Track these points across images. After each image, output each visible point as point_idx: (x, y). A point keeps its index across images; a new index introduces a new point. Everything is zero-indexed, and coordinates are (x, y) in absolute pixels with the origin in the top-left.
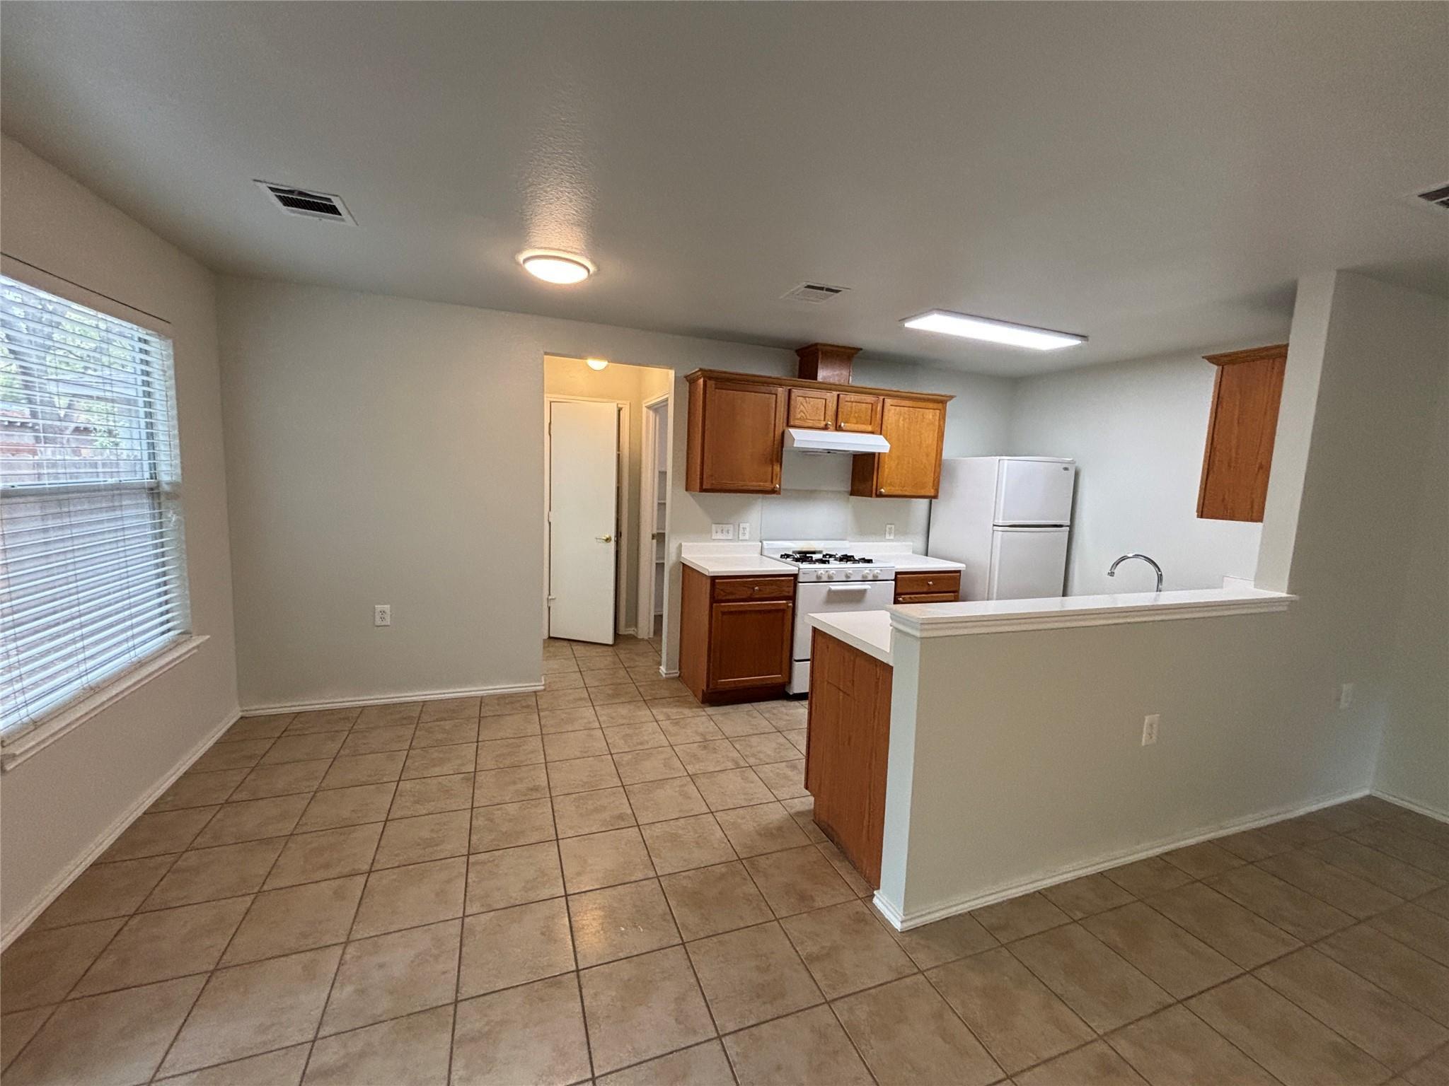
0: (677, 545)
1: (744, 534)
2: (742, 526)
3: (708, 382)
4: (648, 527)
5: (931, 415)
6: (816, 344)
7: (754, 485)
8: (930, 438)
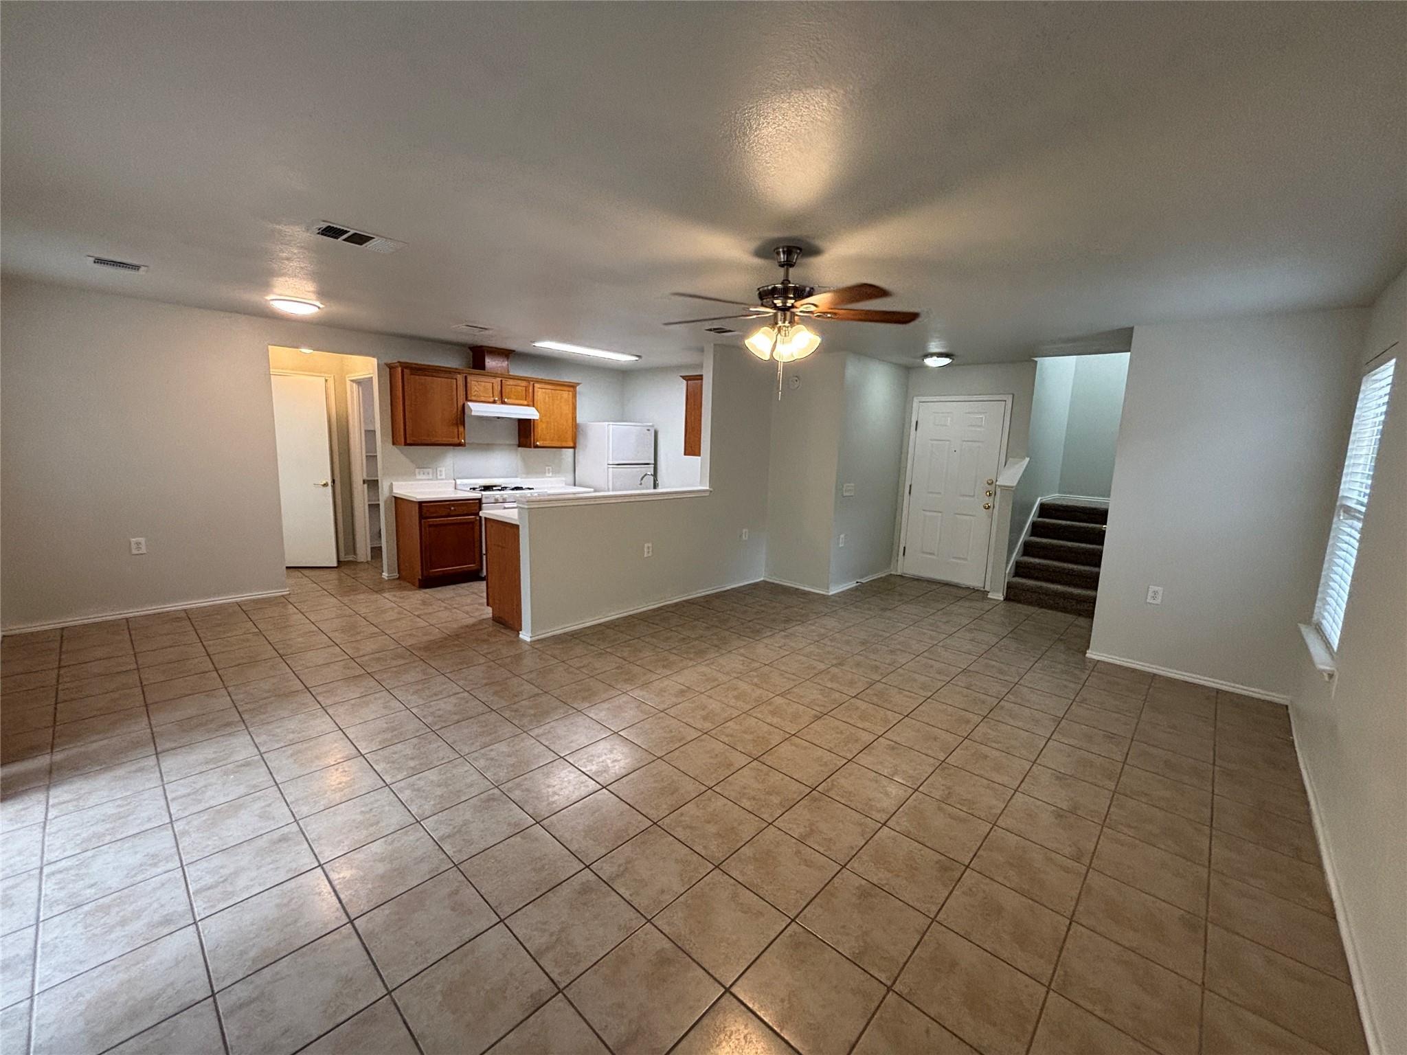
0: (389, 484)
1: (441, 475)
2: (439, 469)
3: (405, 370)
4: (359, 473)
5: (566, 395)
6: (481, 347)
7: (445, 440)
8: (567, 409)
